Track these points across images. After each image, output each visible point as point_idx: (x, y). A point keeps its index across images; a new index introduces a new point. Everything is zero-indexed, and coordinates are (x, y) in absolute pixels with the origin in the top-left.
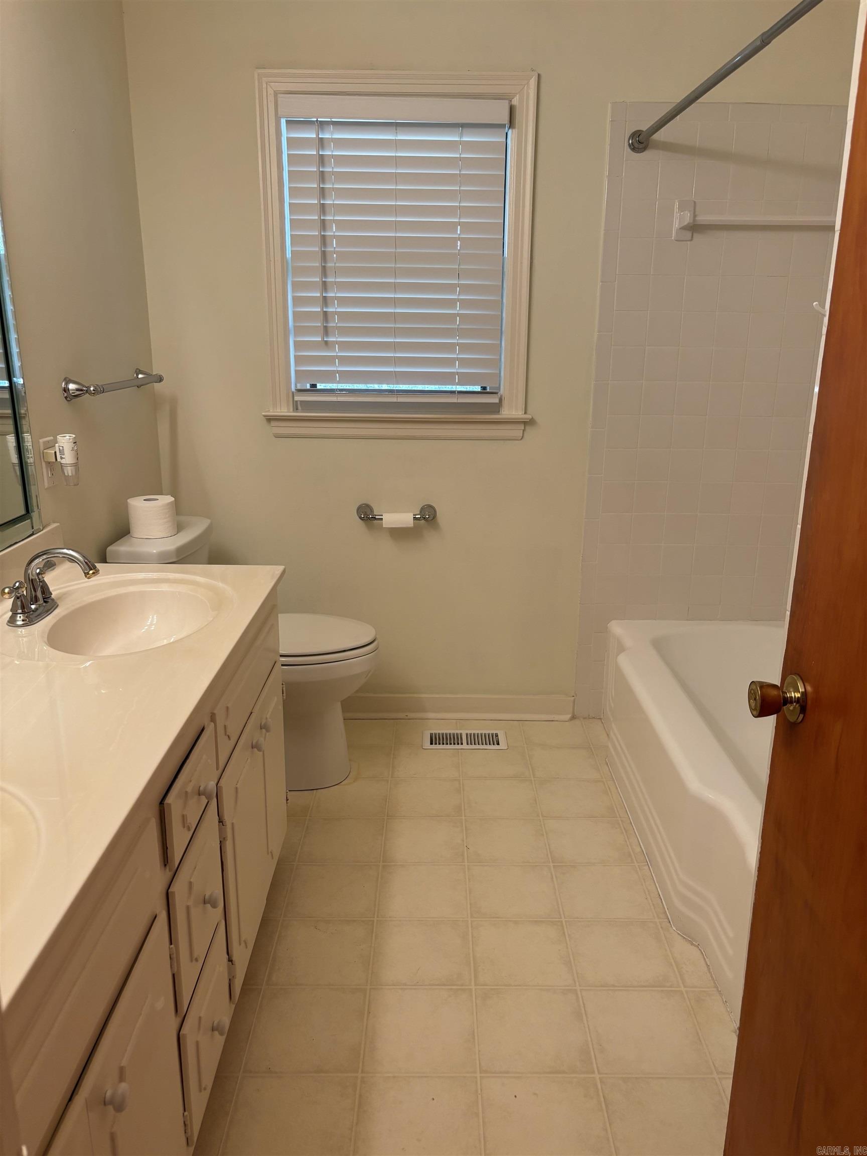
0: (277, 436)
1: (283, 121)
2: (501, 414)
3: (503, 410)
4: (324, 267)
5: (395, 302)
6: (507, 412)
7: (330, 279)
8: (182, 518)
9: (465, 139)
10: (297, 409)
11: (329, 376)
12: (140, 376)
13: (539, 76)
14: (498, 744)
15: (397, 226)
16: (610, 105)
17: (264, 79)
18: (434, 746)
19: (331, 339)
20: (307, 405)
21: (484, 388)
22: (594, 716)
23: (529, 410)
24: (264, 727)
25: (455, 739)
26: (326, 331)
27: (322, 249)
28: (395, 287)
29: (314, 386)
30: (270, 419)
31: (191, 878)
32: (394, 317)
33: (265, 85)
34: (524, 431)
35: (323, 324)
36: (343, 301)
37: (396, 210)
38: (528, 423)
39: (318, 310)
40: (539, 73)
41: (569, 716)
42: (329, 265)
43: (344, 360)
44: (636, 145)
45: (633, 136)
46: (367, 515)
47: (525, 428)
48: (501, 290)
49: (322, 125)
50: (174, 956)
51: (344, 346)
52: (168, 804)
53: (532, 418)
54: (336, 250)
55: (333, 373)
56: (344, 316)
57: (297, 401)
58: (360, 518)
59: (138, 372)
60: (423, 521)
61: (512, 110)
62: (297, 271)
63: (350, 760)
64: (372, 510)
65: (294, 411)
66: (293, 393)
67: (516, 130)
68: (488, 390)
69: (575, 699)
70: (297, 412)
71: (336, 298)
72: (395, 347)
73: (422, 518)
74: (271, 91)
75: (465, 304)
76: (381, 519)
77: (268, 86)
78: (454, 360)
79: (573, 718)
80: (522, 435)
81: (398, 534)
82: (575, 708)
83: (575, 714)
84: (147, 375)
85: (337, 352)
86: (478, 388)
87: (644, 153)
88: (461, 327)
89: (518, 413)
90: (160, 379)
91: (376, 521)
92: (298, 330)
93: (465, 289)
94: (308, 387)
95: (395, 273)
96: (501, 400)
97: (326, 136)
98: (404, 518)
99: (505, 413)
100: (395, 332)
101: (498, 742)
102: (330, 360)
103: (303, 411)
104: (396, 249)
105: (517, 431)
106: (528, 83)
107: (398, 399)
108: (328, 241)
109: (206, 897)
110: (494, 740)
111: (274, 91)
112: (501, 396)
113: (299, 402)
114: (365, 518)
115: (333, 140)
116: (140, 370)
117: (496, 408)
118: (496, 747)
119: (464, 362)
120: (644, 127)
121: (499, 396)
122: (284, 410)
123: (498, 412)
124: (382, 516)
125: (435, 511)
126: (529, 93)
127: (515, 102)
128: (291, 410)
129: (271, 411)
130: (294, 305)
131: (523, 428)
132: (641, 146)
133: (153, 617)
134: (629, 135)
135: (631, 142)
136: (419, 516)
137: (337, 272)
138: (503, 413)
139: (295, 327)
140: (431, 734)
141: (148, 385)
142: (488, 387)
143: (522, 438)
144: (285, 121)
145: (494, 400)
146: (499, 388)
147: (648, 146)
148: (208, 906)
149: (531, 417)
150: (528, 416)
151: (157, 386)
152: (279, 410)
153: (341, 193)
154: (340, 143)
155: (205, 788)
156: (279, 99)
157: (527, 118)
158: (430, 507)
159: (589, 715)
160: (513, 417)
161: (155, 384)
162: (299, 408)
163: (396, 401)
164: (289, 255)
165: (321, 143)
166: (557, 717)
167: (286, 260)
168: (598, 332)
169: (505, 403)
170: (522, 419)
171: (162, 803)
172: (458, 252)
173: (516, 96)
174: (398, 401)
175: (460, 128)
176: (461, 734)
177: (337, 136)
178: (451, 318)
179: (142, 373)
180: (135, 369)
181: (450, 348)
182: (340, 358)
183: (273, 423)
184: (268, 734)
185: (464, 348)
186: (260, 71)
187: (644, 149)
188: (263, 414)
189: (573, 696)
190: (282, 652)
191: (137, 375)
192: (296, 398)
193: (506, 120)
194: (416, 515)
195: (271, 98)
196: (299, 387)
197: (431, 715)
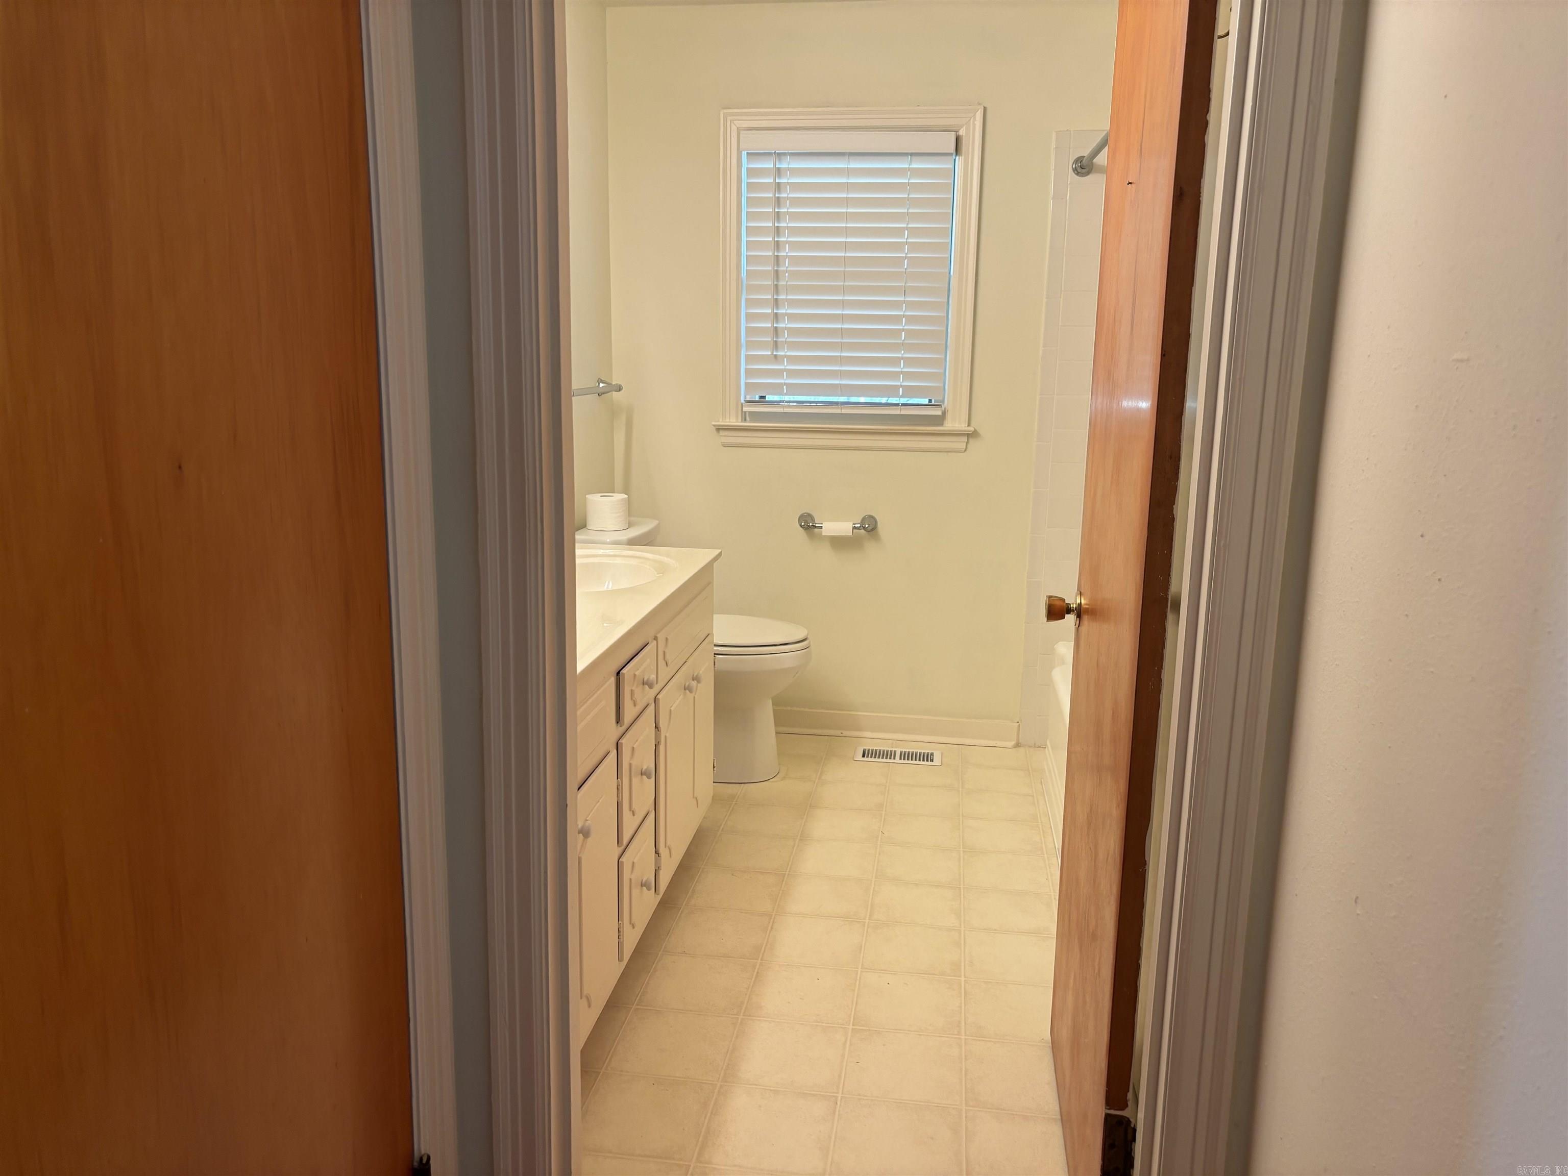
0: (725, 445)
1: (744, 154)
2: (945, 427)
3: (946, 422)
4: (776, 285)
5: (842, 318)
6: (950, 425)
7: (782, 297)
8: (632, 519)
9: (914, 166)
10: (745, 420)
11: (777, 389)
12: (601, 385)
13: (985, 109)
14: (932, 761)
15: (846, 246)
16: (1054, 135)
17: (729, 118)
18: (865, 759)
19: (781, 353)
20: (755, 416)
21: (930, 401)
22: (1039, 745)
23: (973, 423)
24: (696, 679)
25: (890, 755)
26: (776, 345)
27: (775, 269)
28: (843, 304)
29: (763, 397)
30: (719, 429)
31: (634, 745)
32: (842, 332)
33: (730, 123)
34: (967, 443)
35: (773, 339)
36: (793, 317)
37: (846, 231)
38: (972, 435)
39: (768, 326)
40: (985, 106)
41: (1013, 743)
42: (782, 283)
43: (792, 374)
44: (1079, 170)
45: (1076, 161)
46: (808, 524)
47: (968, 440)
48: (946, 306)
49: (780, 156)
50: (620, 787)
51: (792, 360)
52: (622, 673)
53: (975, 430)
54: (789, 269)
55: (781, 385)
56: (793, 332)
57: (745, 412)
58: (801, 526)
59: (600, 381)
60: (862, 531)
61: (958, 140)
62: (751, 289)
63: (779, 764)
64: (813, 520)
65: (742, 421)
66: (742, 404)
67: (963, 157)
68: (933, 403)
69: (1019, 725)
70: (746, 422)
71: (786, 314)
72: (842, 360)
73: (862, 528)
74: (734, 128)
75: (911, 320)
76: (821, 527)
77: (732, 123)
78: (898, 373)
79: (1018, 745)
80: (965, 447)
81: (838, 542)
82: (1020, 736)
83: (1020, 741)
84: (608, 384)
85: (786, 365)
86: (926, 401)
87: (1088, 176)
88: (906, 342)
89: (961, 426)
90: (620, 389)
91: (816, 530)
92: (751, 345)
93: (911, 305)
94: (757, 398)
95: (844, 290)
96: (944, 413)
97: (784, 165)
98: (842, 527)
99: (948, 425)
100: (842, 346)
101: (933, 759)
102: (778, 373)
103: (751, 421)
104: (845, 268)
105: (960, 443)
106: (974, 115)
107: (842, 411)
108: (781, 261)
109: (643, 770)
110: (929, 757)
111: (737, 128)
112: (945, 409)
113: (747, 413)
114: (805, 526)
115: (789, 169)
116: (601, 380)
117: (940, 420)
118: (929, 763)
119: (908, 376)
120: (1086, 153)
121: (943, 408)
122: (734, 421)
123: (942, 425)
124: (822, 524)
125: (876, 522)
126: (975, 124)
127: (962, 132)
128: (740, 420)
129: (721, 420)
130: (747, 321)
131: (966, 441)
132: (1083, 171)
133: (609, 582)
134: (1073, 161)
135: (1074, 166)
136: (859, 525)
137: (789, 289)
138: (946, 425)
139: (747, 342)
140: (864, 749)
141: (609, 393)
142: (933, 400)
143: (965, 450)
144: (746, 154)
145: (937, 412)
146: (943, 401)
147: (1092, 169)
148: (644, 777)
149: (973, 429)
150: (971, 429)
151: (615, 394)
152: (728, 420)
153: (795, 217)
154: (794, 172)
155: (648, 680)
156: (741, 135)
157: (973, 145)
158: (872, 517)
159: (1035, 744)
160: (957, 429)
161: (614, 392)
162: (748, 418)
163: (840, 412)
164: (743, 274)
165: (779, 172)
166: (999, 743)
167: (741, 278)
168: (1044, 347)
169: (949, 416)
170: (965, 431)
171: (618, 673)
172: (904, 270)
173: (962, 127)
174: (842, 412)
175: (909, 157)
176: (895, 752)
177: (793, 165)
178: (896, 333)
179: (603, 383)
180: (597, 379)
181: (895, 361)
182: (788, 371)
183: (722, 433)
184: (699, 685)
185: (909, 362)
186: (726, 111)
187: (1088, 173)
188: (713, 423)
189: (1018, 722)
190: (716, 641)
191: (599, 384)
192: (745, 409)
193: (952, 149)
194: (855, 524)
195: (735, 134)
196: (748, 399)
197: (868, 734)
